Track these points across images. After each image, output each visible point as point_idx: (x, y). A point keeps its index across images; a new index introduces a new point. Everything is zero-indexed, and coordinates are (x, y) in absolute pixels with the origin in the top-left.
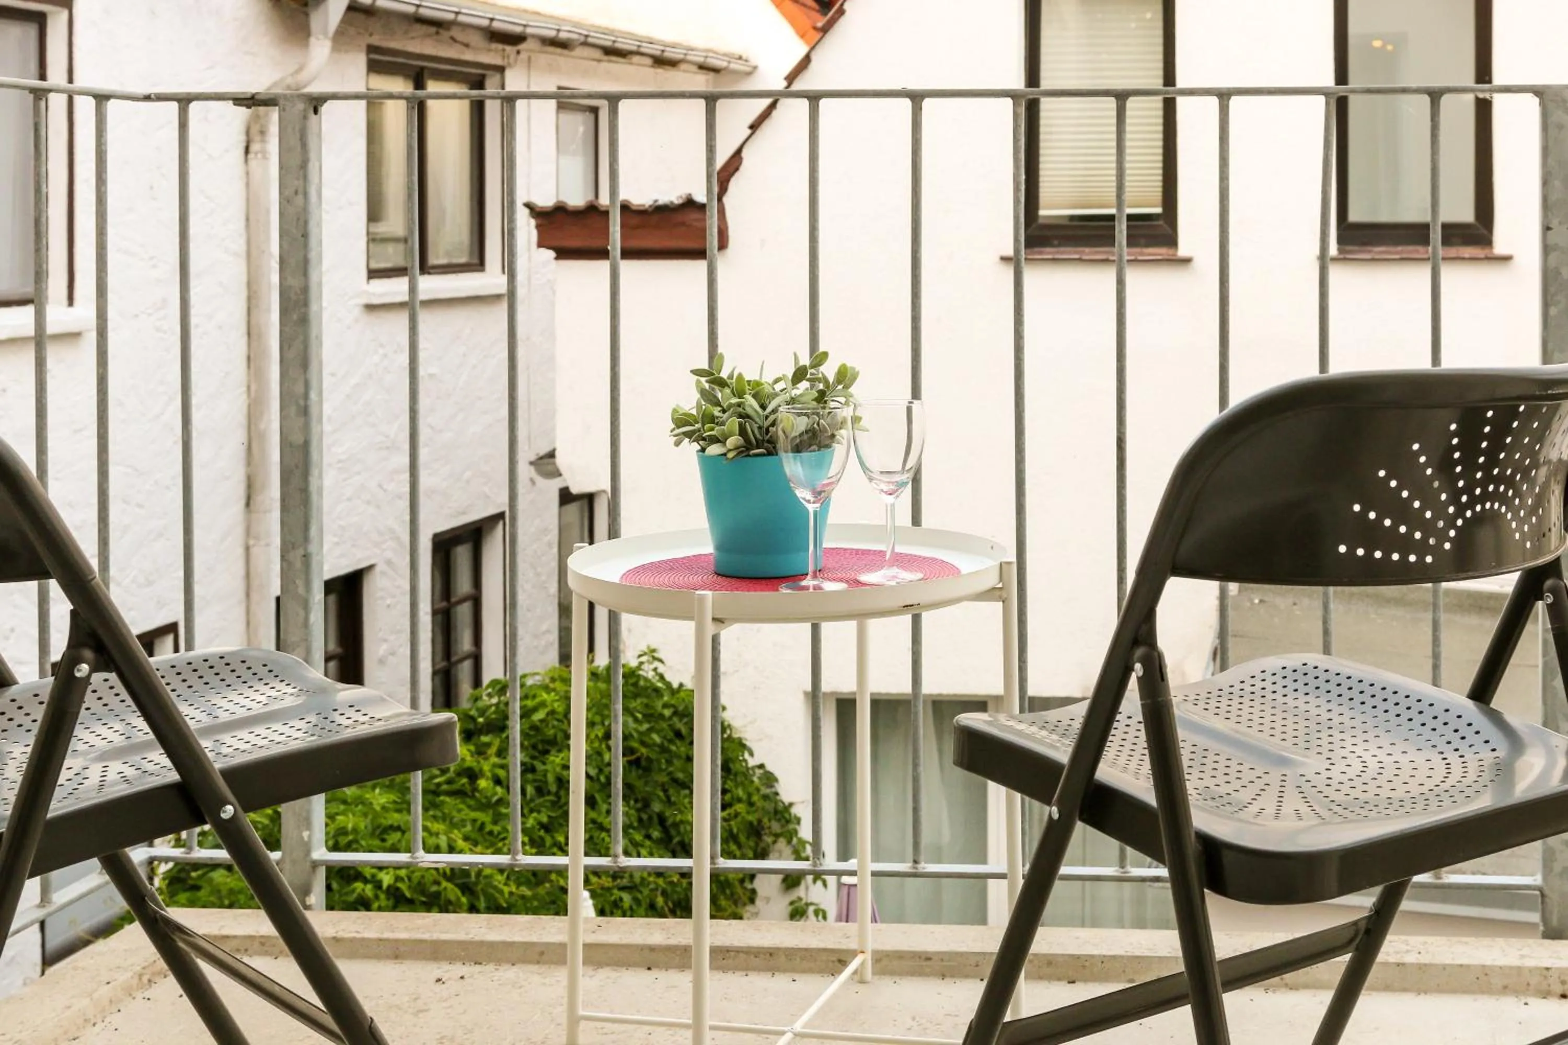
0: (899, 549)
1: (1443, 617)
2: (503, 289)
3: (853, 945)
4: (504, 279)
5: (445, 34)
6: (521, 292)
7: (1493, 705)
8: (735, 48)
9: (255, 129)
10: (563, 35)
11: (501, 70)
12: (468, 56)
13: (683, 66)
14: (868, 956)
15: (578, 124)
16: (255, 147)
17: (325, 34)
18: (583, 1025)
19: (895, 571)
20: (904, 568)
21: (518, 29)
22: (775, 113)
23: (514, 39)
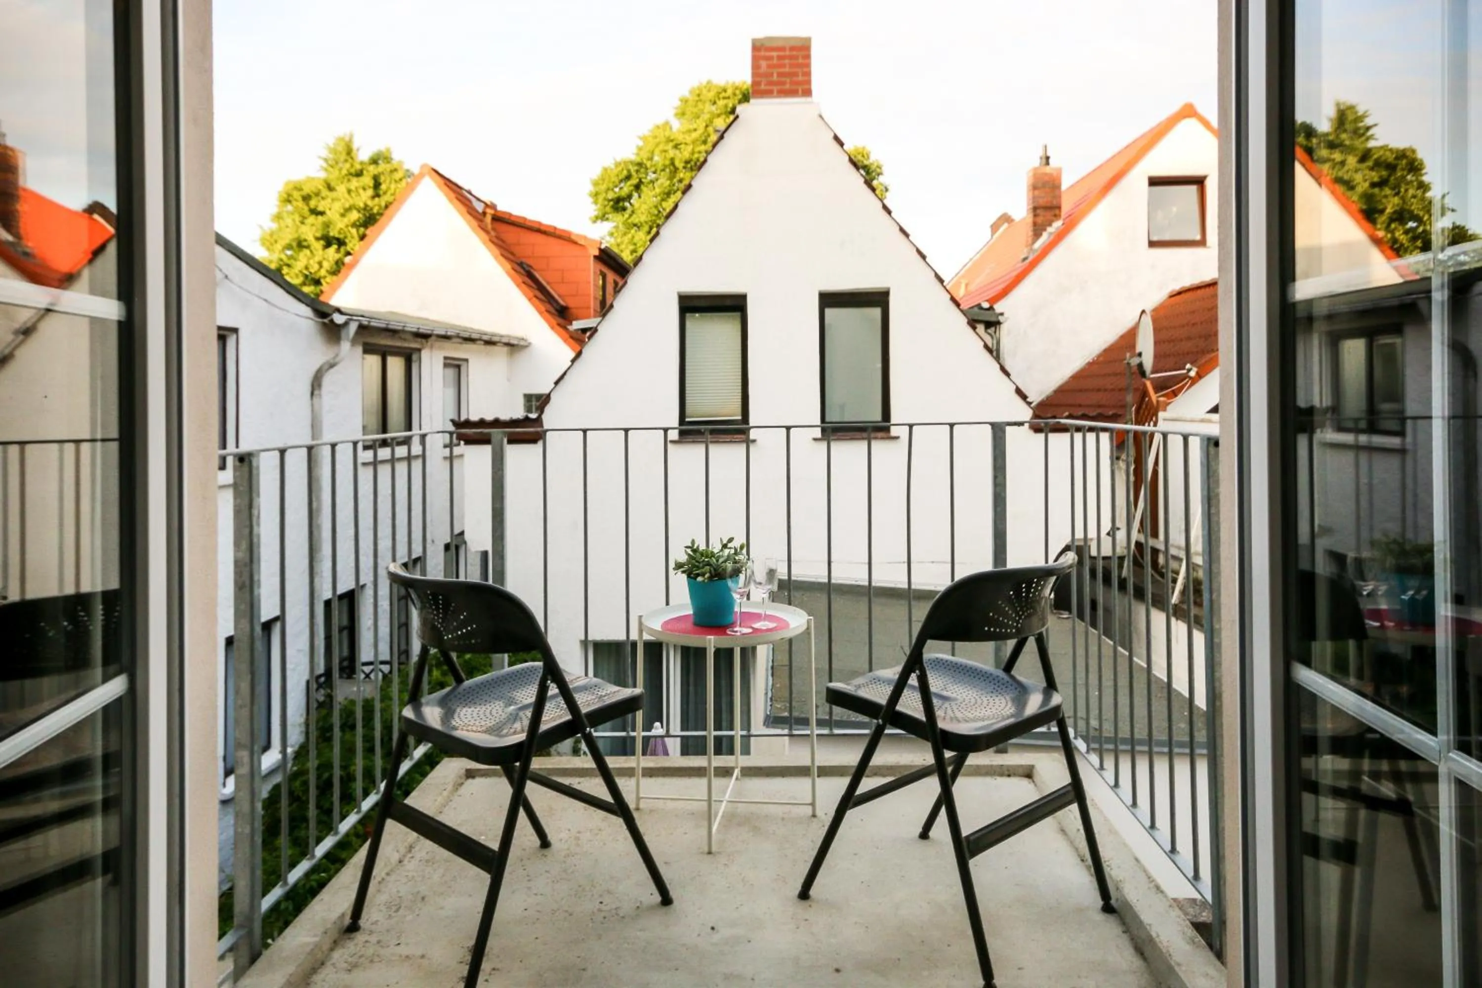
0: (768, 613)
1: (873, 599)
2: (420, 453)
3: (732, 764)
4: (421, 448)
5: (397, 336)
6: (428, 453)
7: (1013, 673)
8: (520, 334)
9: (315, 384)
10: (449, 333)
11: (419, 350)
12: (406, 345)
13: (499, 344)
14: (739, 769)
15: (451, 372)
16: (316, 392)
17: (348, 340)
18: (642, 801)
19: (767, 623)
20: (770, 621)
21: (429, 332)
22: (565, 377)
23: (426, 336)
